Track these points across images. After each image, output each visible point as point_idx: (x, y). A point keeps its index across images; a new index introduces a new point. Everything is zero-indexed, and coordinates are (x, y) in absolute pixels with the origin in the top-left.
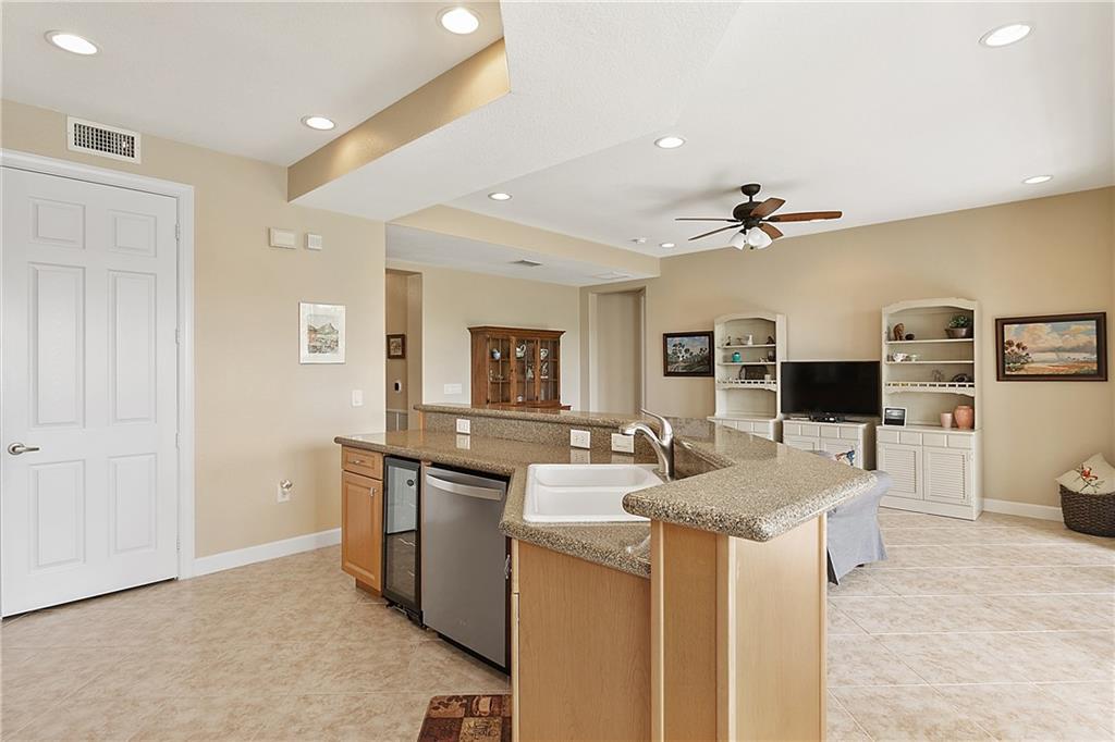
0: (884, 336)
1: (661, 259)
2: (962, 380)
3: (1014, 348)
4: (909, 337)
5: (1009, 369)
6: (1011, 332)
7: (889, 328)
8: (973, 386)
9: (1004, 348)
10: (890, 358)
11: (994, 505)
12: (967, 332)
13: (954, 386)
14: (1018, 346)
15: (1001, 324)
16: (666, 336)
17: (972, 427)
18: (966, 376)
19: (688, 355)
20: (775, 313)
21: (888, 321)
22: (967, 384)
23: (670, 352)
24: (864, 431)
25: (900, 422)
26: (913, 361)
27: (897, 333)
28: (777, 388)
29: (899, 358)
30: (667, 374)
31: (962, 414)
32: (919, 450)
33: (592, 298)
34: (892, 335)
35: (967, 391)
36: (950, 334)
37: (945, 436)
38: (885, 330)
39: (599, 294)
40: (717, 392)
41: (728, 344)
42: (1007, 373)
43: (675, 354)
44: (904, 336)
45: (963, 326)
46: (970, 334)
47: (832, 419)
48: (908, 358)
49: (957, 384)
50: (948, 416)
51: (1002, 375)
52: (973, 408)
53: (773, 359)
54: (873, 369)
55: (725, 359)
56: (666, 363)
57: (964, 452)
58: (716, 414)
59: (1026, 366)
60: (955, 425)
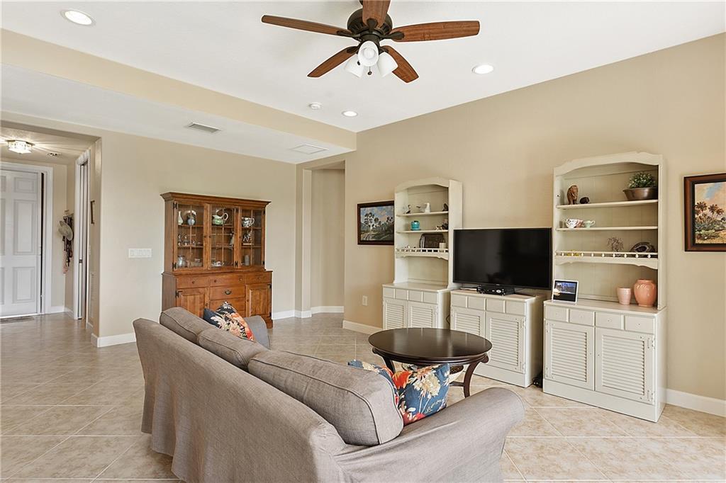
0: (556, 200)
1: (358, 133)
2: (643, 249)
3: (707, 211)
4: (584, 201)
5: (700, 237)
6: (703, 193)
7: (562, 192)
8: (656, 257)
9: (694, 212)
10: (562, 225)
11: (679, 398)
12: (649, 193)
13: (634, 256)
14: (712, 209)
15: (690, 183)
16: (360, 206)
17: (654, 305)
18: (648, 245)
19: (377, 224)
20: (448, 179)
21: (562, 184)
22: (649, 254)
23: (362, 221)
24: (532, 305)
25: (571, 298)
26: (588, 228)
27: (571, 197)
28: (450, 257)
29: (572, 224)
30: (361, 242)
31: (643, 290)
32: (590, 331)
33: (307, 174)
34: (566, 200)
35: (649, 263)
36: (630, 195)
37: (622, 318)
38: (557, 192)
39: (314, 170)
40: (396, 260)
41: (409, 212)
42: (698, 241)
43: (366, 223)
44: (578, 200)
45: (645, 186)
46: (654, 194)
47: (499, 291)
48: (582, 225)
49: (637, 254)
50: (626, 293)
51: (691, 244)
52: (656, 283)
53: (446, 226)
54: (544, 236)
55: (407, 228)
56: (360, 233)
57: (645, 337)
58: (394, 282)
59: (722, 233)
60: (634, 302)
